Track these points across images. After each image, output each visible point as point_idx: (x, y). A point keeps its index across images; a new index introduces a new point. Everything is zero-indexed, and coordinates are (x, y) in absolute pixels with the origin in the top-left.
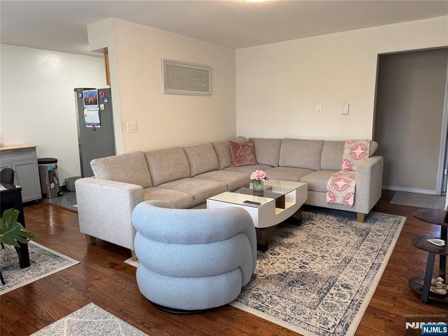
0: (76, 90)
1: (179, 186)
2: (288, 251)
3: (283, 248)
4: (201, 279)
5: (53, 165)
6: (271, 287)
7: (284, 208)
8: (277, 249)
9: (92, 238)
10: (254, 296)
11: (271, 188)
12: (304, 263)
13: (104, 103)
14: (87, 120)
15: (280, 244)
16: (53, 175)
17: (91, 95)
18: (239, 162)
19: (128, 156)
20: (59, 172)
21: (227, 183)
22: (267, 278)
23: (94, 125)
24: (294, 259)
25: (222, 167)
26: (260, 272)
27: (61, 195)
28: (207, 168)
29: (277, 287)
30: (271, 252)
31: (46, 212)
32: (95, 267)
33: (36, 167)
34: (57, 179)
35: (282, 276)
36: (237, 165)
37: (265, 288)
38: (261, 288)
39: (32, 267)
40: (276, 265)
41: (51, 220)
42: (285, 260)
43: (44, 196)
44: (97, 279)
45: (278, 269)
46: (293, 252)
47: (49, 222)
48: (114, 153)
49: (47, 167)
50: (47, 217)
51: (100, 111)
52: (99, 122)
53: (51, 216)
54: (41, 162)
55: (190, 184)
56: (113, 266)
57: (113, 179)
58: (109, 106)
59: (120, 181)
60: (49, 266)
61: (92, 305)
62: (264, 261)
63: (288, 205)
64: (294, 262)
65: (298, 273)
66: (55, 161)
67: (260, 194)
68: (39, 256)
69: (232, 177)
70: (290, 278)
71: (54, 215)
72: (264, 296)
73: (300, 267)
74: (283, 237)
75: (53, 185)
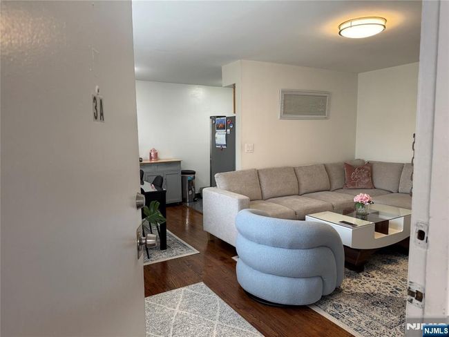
0: (211, 117)
1: (285, 201)
2: (385, 276)
3: (380, 272)
4: (284, 278)
5: (192, 176)
6: (353, 302)
7: (387, 234)
8: (373, 273)
9: (212, 236)
10: (334, 305)
11: (377, 213)
12: (397, 289)
13: (230, 128)
14: (218, 142)
15: (379, 269)
16: (191, 183)
17: (221, 122)
18: (353, 184)
19: (244, 172)
20: (196, 182)
21: (333, 203)
22: (352, 294)
23: (222, 146)
24: (388, 284)
25: (334, 188)
26: (347, 288)
27: (196, 201)
28: (316, 188)
29: (360, 303)
30: (365, 273)
31: (184, 212)
32: (209, 257)
33: (179, 176)
34: (194, 188)
35: (368, 296)
36: (351, 187)
37: (347, 302)
38: (343, 301)
39: (168, 250)
40: (366, 285)
41: (187, 220)
42: (378, 283)
43: (184, 200)
44: (209, 267)
45: (366, 289)
46: (389, 278)
47: (185, 221)
48: (234, 170)
49: (187, 177)
50: (184, 217)
51: (226, 134)
52: (225, 143)
53: (188, 217)
54: (184, 173)
55: (295, 201)
56: (223, 259)
57: (230, 190)
58: (233, 131)
59: (234, 192)
60: (178, 251)
61: (202, 284)
62: (355, 280)
63: (392, 231)
64: (386, 286)
65: (386, 296)
66: (194, 173)
67: (364, 217)
68: (173, 243)
69: (340, 198)
70: (377, 299)
71: (190, 216)
72: (344, 308)
73: (391, 292)
74: (385, 263)
75: (190, 191)
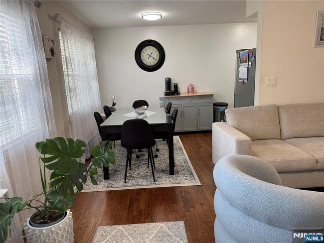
0: (237, 51)
5: (224, 108)
13: (251, 61)
17: (244, 55)
23: (244, 80)
33: (212, 108)
44: (201, 204)
49: (220, 109)
52: (246, 77)
58: (254, 63)
60: (183, 179)
61: (182, 224)
66: (226, 105)
68: (184, 170)
